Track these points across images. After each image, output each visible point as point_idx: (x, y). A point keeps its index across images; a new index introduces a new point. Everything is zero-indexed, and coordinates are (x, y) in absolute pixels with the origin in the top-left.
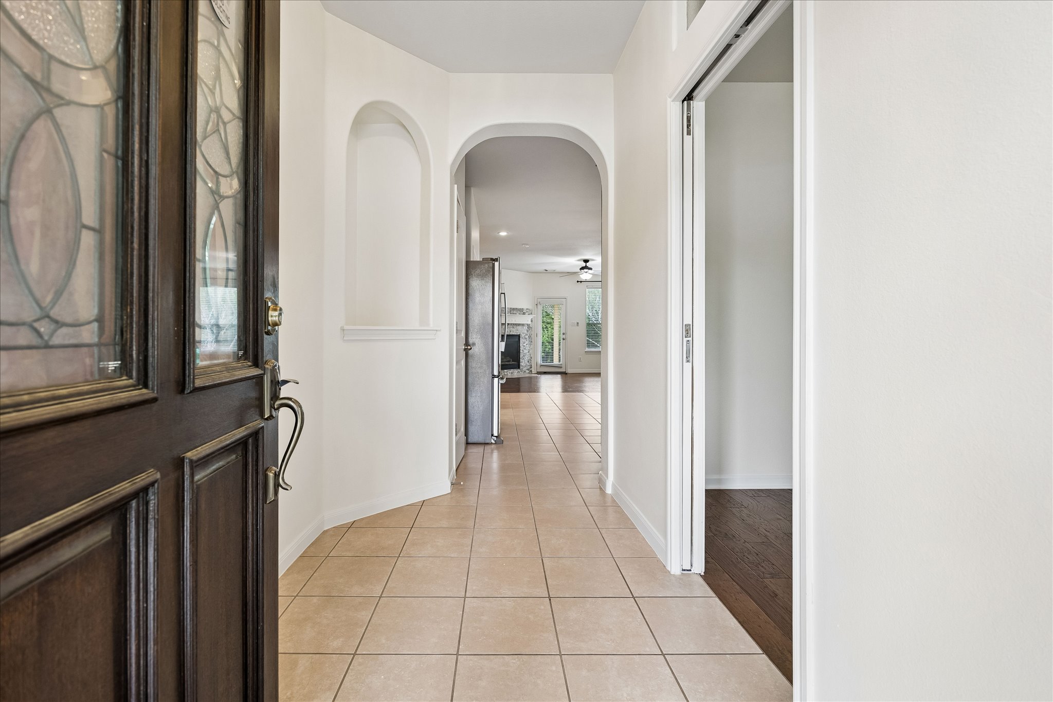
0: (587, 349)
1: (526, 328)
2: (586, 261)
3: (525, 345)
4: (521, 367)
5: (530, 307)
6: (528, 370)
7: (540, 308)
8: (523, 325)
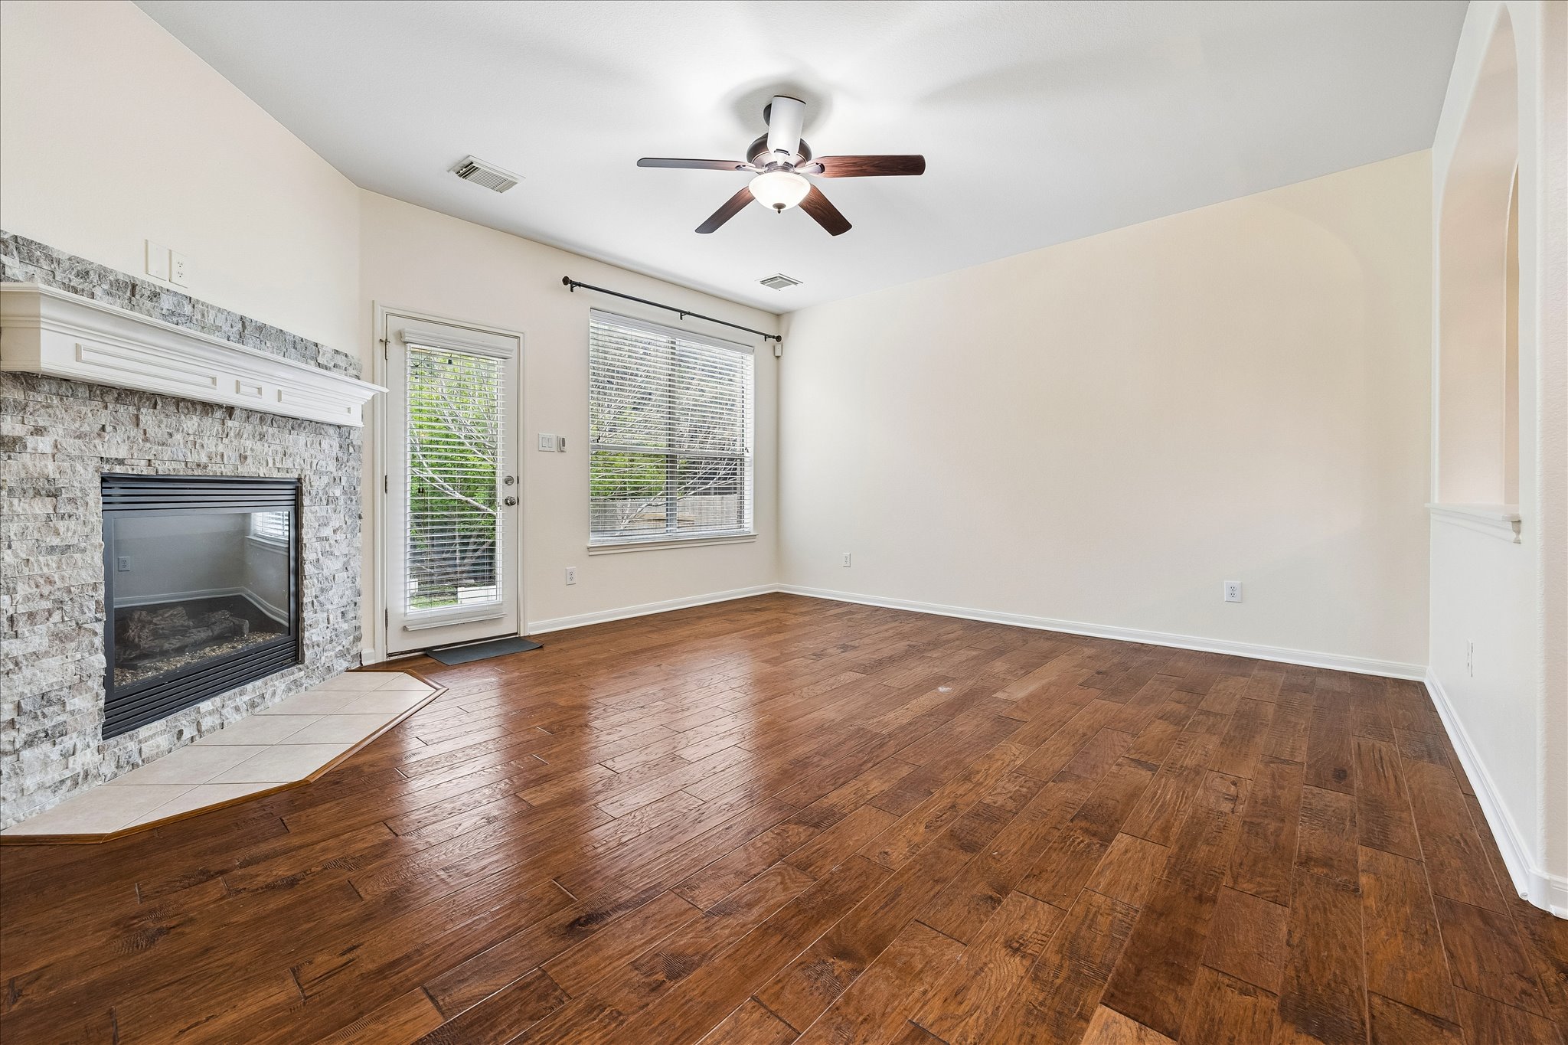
0: (593, 539)
1: (331, 444)
3: (327, 532)
4: (309, 654)
5: (351, 345)
6: (342, 655)
8: (317, 427)
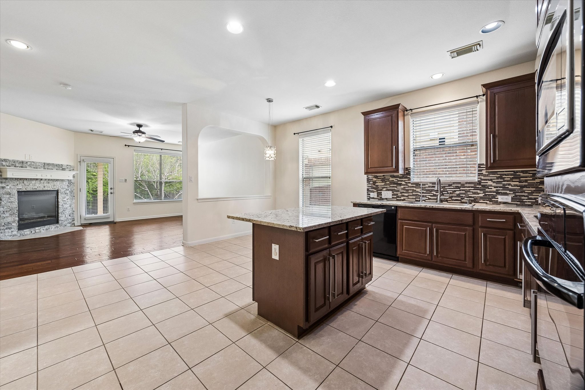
0: (135, 201)
1: (66, 184)
2: (140, 126)
3: (65, 199)
4: (60, 222)
5: (71, 164)
6: (69, 223)
7: (84, 165)
8: (62, 181)
